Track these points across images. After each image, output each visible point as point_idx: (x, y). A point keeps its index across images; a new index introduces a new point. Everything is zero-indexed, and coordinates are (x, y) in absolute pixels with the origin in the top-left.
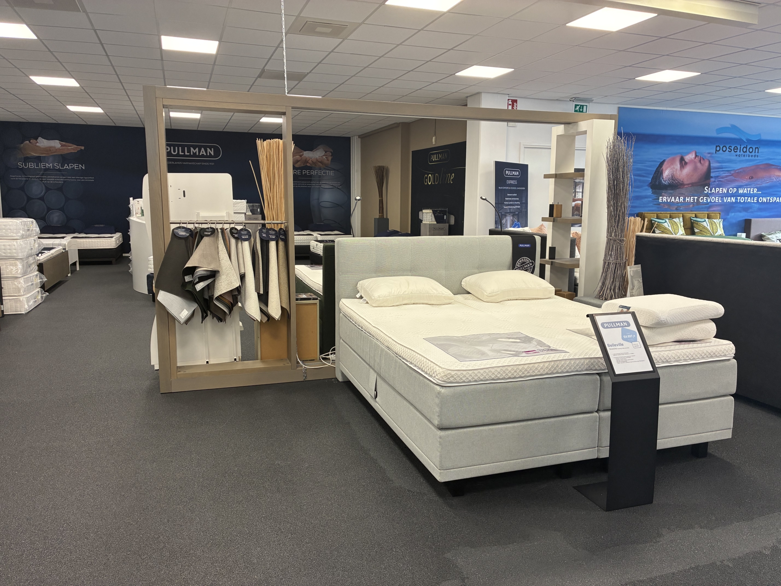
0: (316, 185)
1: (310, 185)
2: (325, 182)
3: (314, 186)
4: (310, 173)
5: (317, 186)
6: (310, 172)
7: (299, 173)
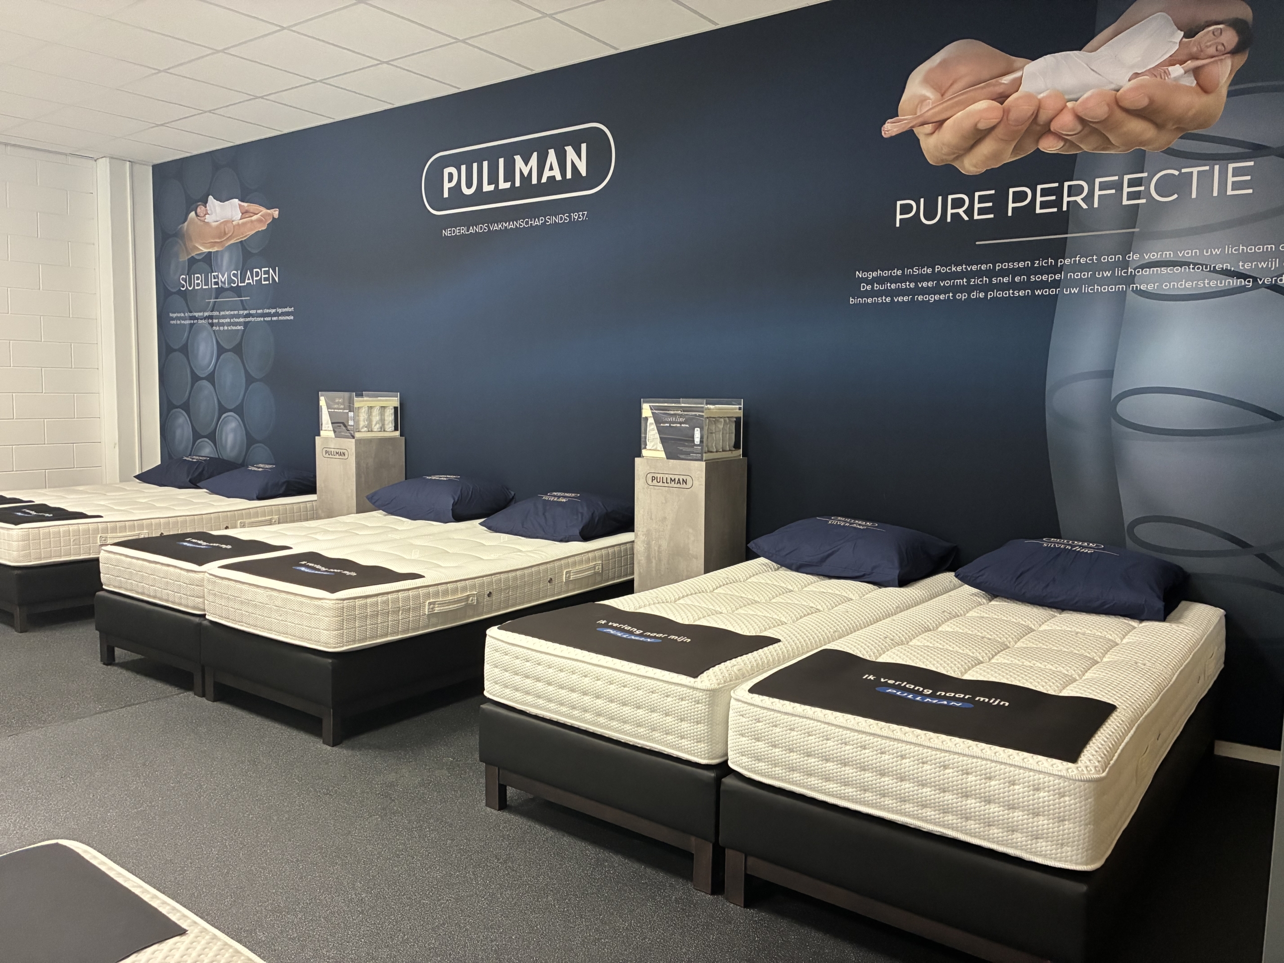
0: (1091, 282)
1: (1056, 284)
2: (1168, 255)
3: (1079, 283)
4: (1058, 203)
5: (1103, 282)
6: (1058, 192)
7: (982, 211)
